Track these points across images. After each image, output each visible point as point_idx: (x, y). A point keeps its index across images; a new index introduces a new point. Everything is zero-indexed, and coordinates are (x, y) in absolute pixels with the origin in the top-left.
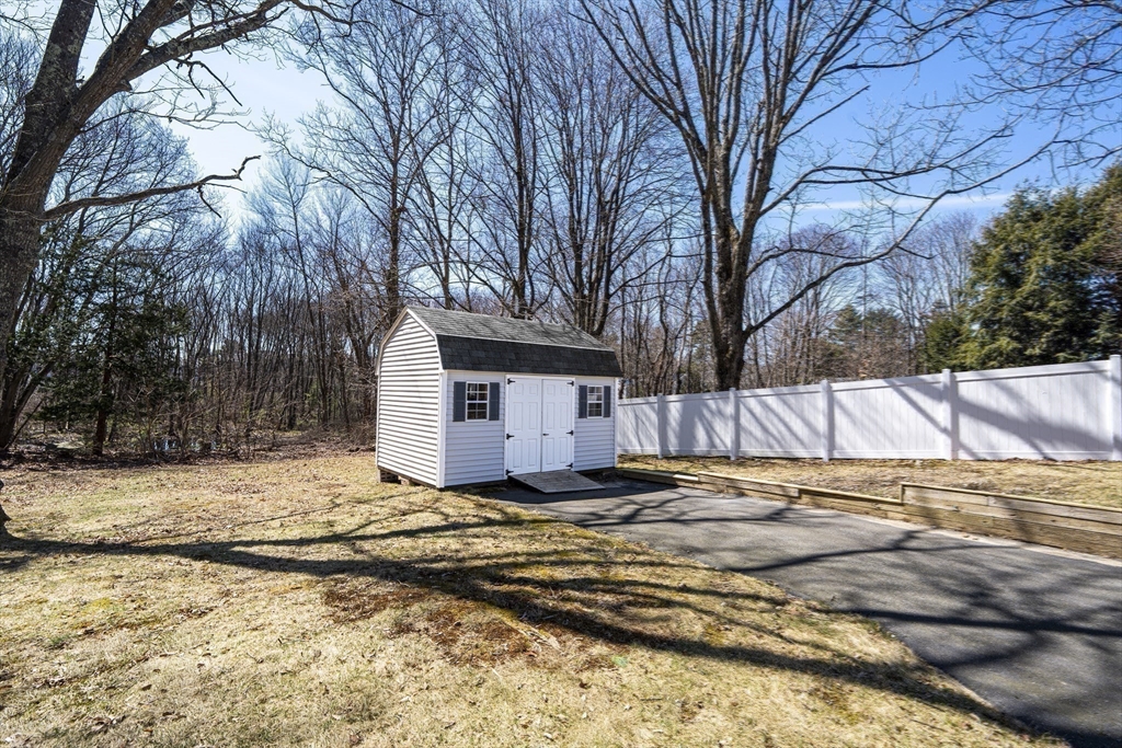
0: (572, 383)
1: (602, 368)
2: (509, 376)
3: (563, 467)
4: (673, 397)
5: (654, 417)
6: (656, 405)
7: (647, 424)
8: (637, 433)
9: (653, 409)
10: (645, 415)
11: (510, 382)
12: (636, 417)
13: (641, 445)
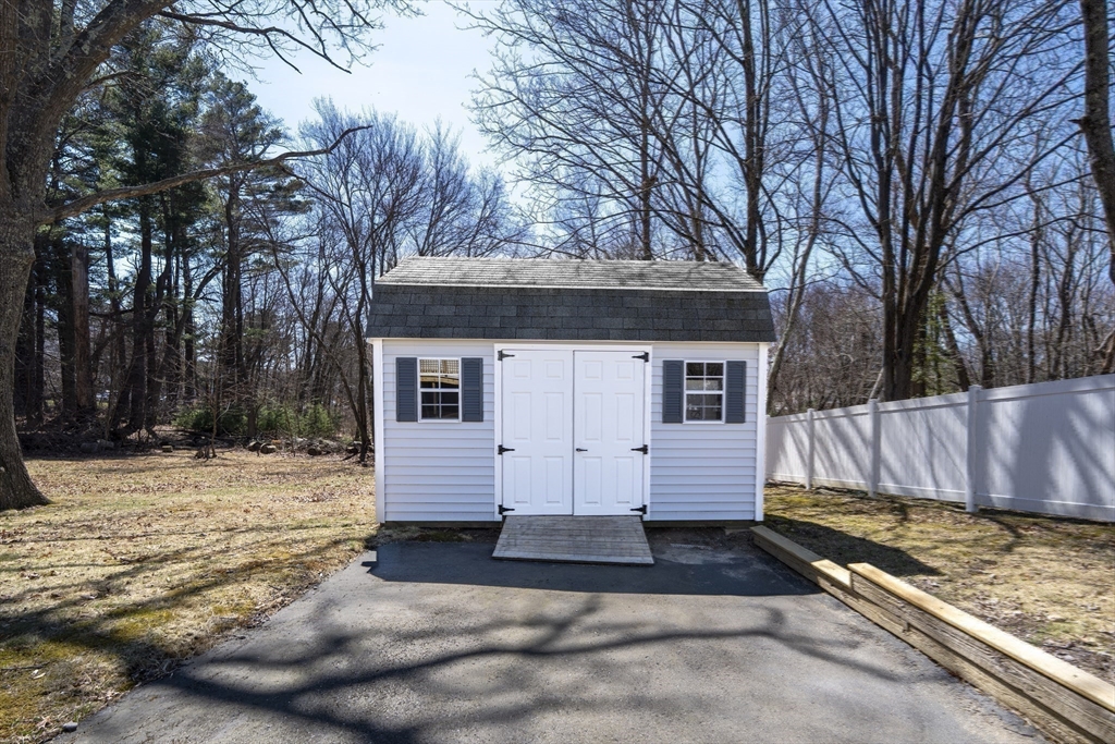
0: (645, 357)
1: (723, 324)
2: (499, 346)
3: (624, 510)
4: (1001, 393)
5: (961, 432)
6: (966, 408)
7: (951, 448)
8: (932, 465)
9: (959, 414)
10: (946, 428)
11: (502, 356)
12: (930, 432)
13: (936, 483)
